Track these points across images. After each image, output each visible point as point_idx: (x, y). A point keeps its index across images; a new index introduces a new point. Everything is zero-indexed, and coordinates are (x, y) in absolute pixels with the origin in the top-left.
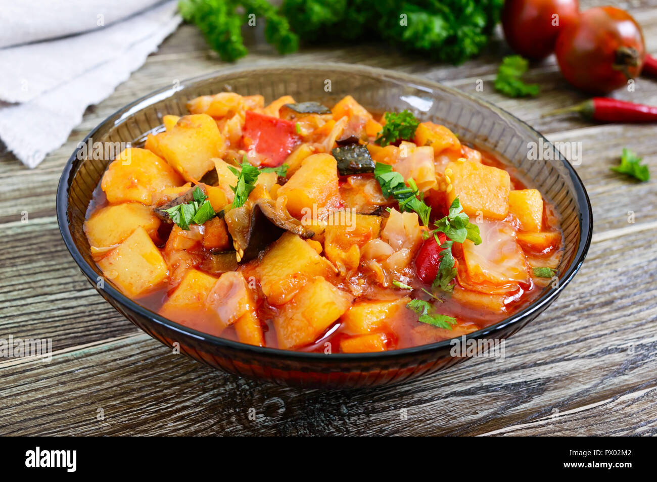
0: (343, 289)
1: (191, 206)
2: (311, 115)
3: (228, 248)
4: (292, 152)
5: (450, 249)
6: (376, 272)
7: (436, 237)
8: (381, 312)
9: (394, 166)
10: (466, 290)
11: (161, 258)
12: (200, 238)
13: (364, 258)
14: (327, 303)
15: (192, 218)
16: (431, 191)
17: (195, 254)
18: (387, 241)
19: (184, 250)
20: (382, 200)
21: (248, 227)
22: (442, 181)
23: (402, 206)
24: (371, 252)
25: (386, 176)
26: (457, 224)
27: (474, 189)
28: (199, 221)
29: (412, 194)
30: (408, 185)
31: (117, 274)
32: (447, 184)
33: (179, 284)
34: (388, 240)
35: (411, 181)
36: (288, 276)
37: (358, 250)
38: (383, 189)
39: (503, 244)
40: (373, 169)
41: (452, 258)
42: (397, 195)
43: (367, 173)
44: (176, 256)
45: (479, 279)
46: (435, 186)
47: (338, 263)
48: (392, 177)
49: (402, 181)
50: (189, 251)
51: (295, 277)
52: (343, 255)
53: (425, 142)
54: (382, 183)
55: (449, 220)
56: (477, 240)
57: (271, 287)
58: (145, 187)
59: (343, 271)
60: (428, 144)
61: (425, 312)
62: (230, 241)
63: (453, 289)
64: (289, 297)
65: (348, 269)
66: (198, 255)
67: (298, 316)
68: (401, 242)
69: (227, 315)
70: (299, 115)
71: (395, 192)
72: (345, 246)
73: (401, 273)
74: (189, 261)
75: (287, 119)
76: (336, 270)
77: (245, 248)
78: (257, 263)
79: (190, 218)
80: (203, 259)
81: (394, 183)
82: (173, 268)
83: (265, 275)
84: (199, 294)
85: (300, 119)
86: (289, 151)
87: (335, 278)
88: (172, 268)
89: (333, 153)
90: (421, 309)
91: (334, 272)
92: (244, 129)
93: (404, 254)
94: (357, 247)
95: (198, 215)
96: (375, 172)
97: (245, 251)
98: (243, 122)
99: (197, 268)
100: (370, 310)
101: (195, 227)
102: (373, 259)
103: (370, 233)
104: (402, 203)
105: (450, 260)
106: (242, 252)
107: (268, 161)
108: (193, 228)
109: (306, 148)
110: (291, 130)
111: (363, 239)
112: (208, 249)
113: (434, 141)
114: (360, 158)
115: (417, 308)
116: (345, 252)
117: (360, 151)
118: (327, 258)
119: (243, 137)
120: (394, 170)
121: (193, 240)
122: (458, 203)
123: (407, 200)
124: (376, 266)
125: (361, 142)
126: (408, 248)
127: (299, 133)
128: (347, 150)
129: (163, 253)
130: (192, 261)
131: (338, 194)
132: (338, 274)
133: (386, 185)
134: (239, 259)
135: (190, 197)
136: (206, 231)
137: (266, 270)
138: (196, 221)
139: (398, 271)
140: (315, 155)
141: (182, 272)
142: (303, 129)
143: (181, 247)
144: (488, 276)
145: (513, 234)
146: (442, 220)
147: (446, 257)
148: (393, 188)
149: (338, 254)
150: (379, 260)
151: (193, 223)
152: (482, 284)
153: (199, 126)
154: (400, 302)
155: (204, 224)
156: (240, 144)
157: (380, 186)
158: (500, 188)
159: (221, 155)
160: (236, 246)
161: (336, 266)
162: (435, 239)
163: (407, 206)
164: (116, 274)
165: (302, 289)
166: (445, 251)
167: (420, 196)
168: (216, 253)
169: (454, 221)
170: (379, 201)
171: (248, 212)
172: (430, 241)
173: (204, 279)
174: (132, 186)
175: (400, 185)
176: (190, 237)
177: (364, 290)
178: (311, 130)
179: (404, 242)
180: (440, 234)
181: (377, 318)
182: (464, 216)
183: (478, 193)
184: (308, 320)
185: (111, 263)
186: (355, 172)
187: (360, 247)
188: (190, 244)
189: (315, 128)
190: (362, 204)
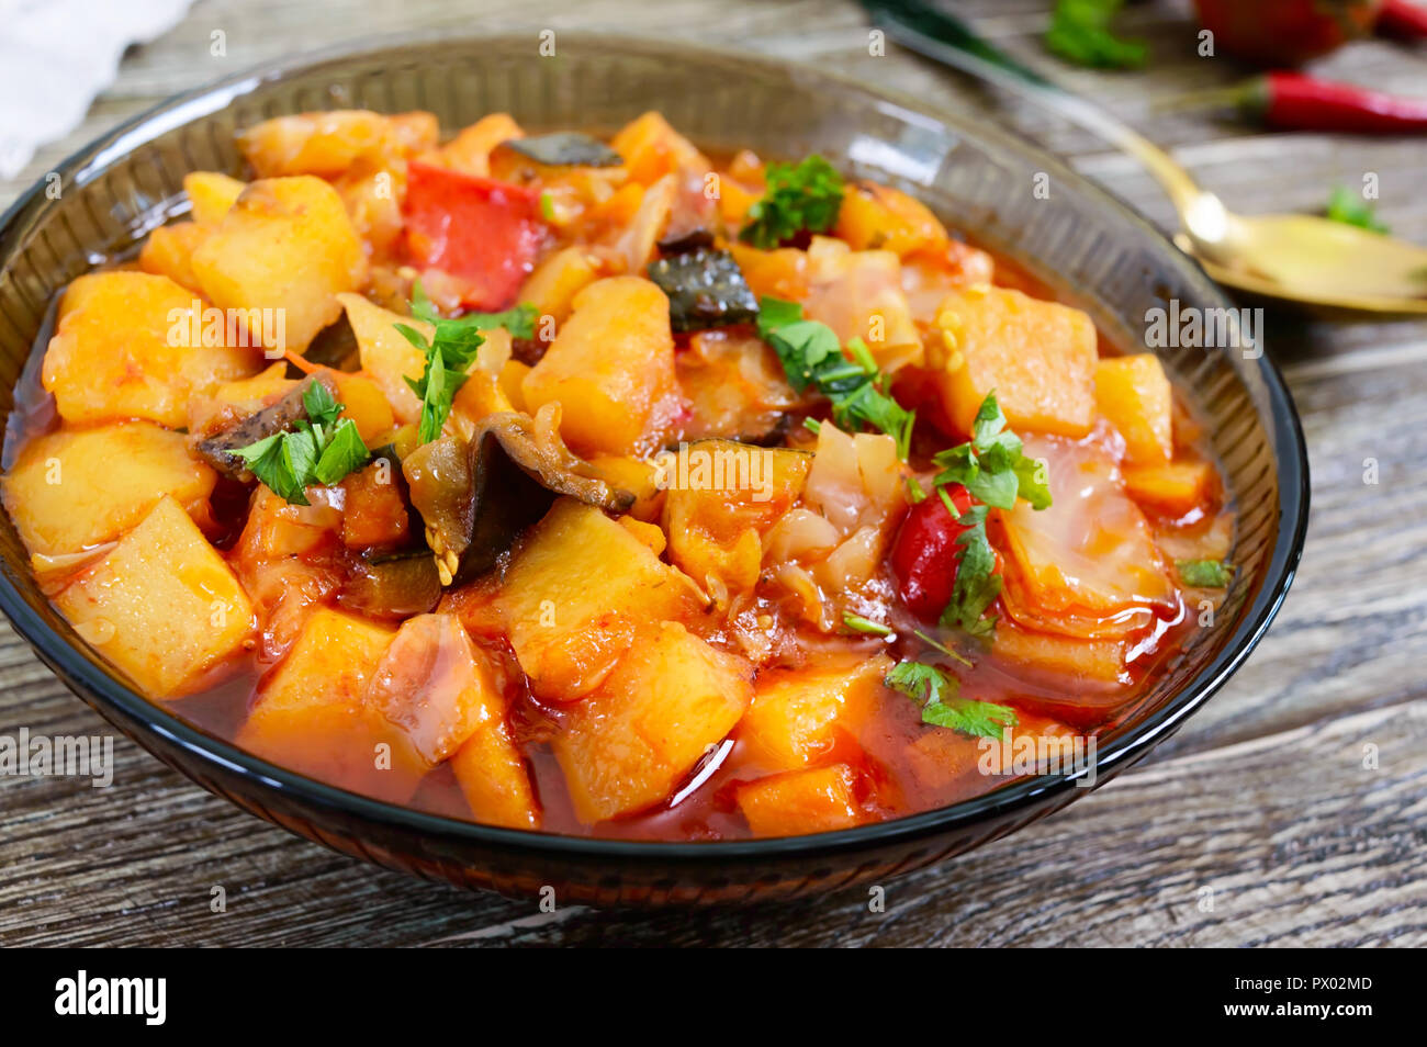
0: (724, 647)
1: (305, 435)
2: (577, 171)
3: (410, 545)
4: (537, 267)
5: (981, 527)
6: (801, 597)
7: (945, 496)
8: (825, 703)
9: (805, 304)
10: (1026, 630)
11: (233, 582)
12: (332, 521)
13: (768, 559)
14: (707, 700)
15: (310, 469)
16: (908, 370)
17: (323, 566)
18: (820, 509)
19: (292, 556)
20: (789, 397)
21: (467, 493)
22: (935, 343)
23: (841, 412)
24: (787, 544)
25: (792, 334)
26: (993, 461)
27: (1013, 361)
28: (328, 476)
29: (863, 379)
30: (850, 357)
31: (113, 628)
32: (947, 353)
33: (288, 654)
34: (821, 507)
35: (856, 345)
36: (585, 622)
37: (758, 542)
38: (788, 367)
39: (1095, 503)
40: (752, 315)
41: (989, 550)
42: (827, 384)
43: (738, 324)
44: (273, 576)
45: (1058, 602)
46: (915, 357)
47: (711, 580)
48: (810, 336)
49: (835, 346)
50: (305, 557)
51: (604, 625)
52: (723, 558)
53: (868, 236)
54: (783, 352)
55: (975, 452)
56: (1038, 496)
57: (544, 654)
58: (164, 380)
59: (721, 597)
60: (876, 244)
61: (935, 696)
62: (416, 525)
63: (994, 627)
64: (593, 681)
65: (733, 593)
66: (330, 567)
67: (623, 729)
68: (852, 511)
69: (431, 735)
70: (545, 171)
71: (823, 378)
72: (722, 533)
73: (861, 593)
74: (309, 587)
75: (512, 179)
76: (707, 599)
77: (461, 548)
78: (495, 584)
79: (305, 470)
80: (345, 577)
81: (816, 354)
82: (269, 607)
83: (522, 620)
84: (345, 678)
85: (548, 181)
86: (528, 267)
87: (703, 617)
88: (263, 609)
89: (650, 275)
90: (923, 689)
91: (700, 604)
92: (407, 208)
93: (867, 542)
94: (755, 533)
95: (326, 460)
96: (760, 322)
97: (463, 558)
98: (403, 189)
99: (332, 603)
100: (802, 701)
101: (319, 492)
102: (790, 558)
103: (786, 496)
104: (840, 403)
105: (984, 555)
106: (454, 560)
107: (477, 295)
108: (314, 497)
109: (576, 261)
110: (527, 210)
111: (769, 512)
112: (357, 551)
113: (891, 234)
114: (721, 287)
115: (912, 686)
116: (727, 549)
117: (718, 268)
118: (681, 567)
119: (404, 233)
120: (808, 316)
121: (315, 527)
122: (995, 406)
123: (853, 398)
124: (800, 579)
125: (719, 243)
126: (872, 525)
127: (550, 217)
128: (688, 265)
129: (235, 565)
130: (316, 585)
131: (676, 386)
132: (709, 609)
133: (796, 356)
134: (446, 577)
135: (297, 408)
136: (348, 502)
137: (523, 606)
138: (322, 478)
139: (855, 588)
140: (607, 283)
141: (293, 619)
142: (559, 206)
143: (283, 548)
144: (1080, 594)
145: (1114, 475)
146: (957, 452)
147: (975, 549)
148: (816, 366)
149: (711, 558)
150: (806, 560)
151: (313, 481)
152: (1064, 614)
153: (300, 211)
154: (866, 668)
155: (341, 484)
156: (398, 250)
157: (778, 359)
158: (1072, 355)
159: (356, 284)
160: (436, 543)
161: (705, 588)
162: (941, 501)
163: (854, 411)
164: (108, 629)
165: (624, 653)
166: (971, 532)
167: (882, 384)
168: (378, 562)
169: (989, 455)
170: (783, 402)
171: (464, 450)
172: (929, 505)
173: (357, 638)
174: (130, 377)
175: (832, 359)
176: (307, 521)
177: (775, 645)
178: (579, 210)
179: (861, 511)
180: (952, 488)
181: (819, 719)
182: (1010, 441)
183: (1023, 372)
184: (652, 745)
185: (92, 600)
186: (709, 321)
187: (762, 532)
188: (307, 539)
189: (589, 203)
190: (738, 409)
